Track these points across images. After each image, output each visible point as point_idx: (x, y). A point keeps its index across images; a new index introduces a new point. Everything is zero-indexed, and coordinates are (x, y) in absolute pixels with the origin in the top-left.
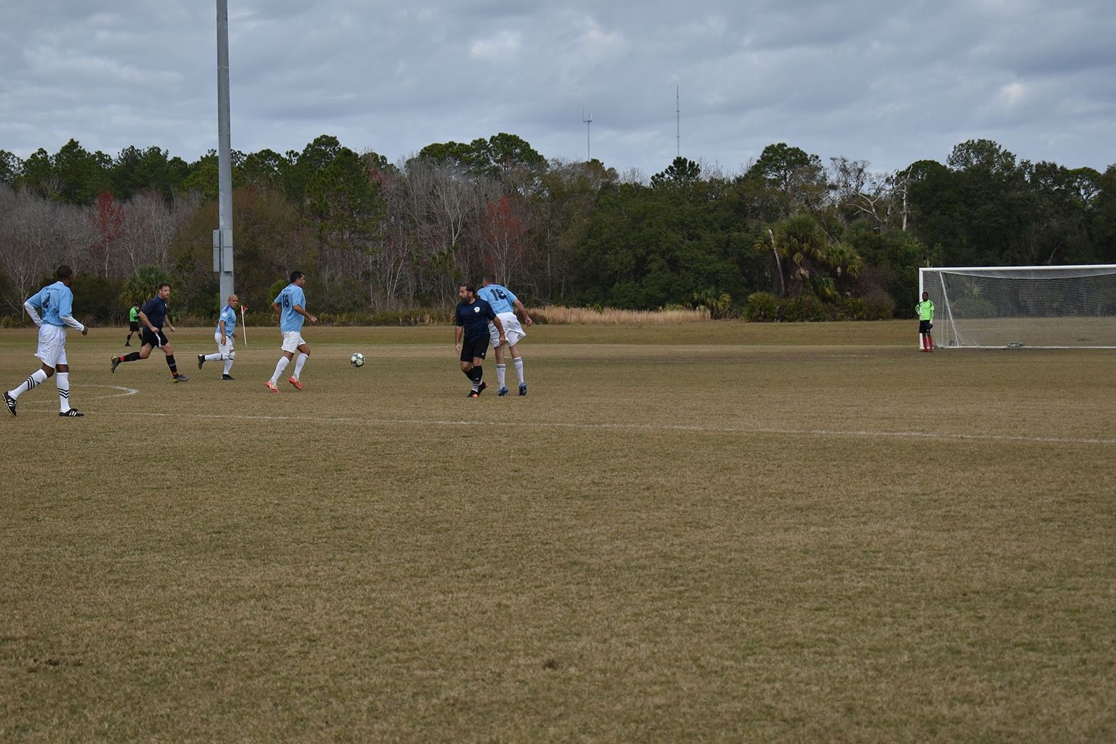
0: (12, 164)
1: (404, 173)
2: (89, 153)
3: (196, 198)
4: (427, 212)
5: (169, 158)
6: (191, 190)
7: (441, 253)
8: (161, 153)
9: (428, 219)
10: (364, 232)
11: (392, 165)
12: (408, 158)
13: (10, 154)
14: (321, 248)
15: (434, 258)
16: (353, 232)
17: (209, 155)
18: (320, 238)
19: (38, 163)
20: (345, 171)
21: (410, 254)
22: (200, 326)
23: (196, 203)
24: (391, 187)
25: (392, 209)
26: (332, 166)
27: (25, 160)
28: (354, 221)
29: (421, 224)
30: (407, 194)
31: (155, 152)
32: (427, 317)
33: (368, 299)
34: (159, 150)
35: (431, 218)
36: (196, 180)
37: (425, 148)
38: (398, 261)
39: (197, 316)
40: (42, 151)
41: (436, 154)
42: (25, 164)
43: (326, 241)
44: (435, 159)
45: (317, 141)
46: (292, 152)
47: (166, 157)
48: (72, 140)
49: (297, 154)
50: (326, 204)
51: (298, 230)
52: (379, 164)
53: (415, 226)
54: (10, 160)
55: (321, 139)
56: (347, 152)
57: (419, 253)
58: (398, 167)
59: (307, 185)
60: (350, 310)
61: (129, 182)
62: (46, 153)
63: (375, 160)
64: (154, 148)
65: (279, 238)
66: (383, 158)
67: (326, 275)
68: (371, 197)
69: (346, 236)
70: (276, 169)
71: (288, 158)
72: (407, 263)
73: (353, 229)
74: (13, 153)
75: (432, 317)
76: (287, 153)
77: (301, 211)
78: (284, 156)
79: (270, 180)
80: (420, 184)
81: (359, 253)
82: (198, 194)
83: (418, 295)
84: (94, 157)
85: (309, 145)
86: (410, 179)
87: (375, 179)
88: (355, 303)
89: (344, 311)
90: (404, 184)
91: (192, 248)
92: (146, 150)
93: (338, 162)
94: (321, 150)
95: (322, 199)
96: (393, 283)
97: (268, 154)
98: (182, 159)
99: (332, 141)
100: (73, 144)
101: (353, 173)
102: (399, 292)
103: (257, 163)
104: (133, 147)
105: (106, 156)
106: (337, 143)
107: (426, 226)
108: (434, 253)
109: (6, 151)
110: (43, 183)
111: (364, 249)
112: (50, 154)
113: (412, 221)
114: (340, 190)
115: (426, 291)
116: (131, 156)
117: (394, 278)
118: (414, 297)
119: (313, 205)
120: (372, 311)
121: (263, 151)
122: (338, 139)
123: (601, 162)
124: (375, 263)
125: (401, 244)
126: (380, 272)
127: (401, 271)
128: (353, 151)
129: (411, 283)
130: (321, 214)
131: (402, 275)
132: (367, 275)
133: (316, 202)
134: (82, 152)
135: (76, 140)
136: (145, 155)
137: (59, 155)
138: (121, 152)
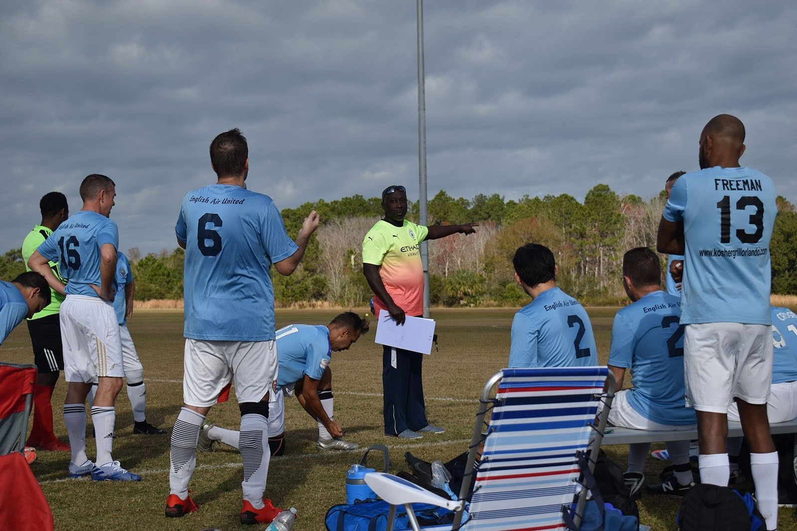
2: (454, 199)
5: (506, 201)
8: (500, 198)
17: (525, 198)
18: (581, 250)
24: (640, 217)
27: (413, 203)
31: (496, 197)
34: (499, 196)
47: (503, 200)
52: (636, 202)
55: (597, 187)
61: (478, 216)
63: (633, 200)
79: (549, 214)
84: (457, 201)
85: (591, 191)
92: (491, 196)
94: (598, 194)
97: (565, 196)
98: (515, 202)
99: (605, 188)
104: (482, 195)
105: (466, 200)
106: (608, 189)
116: (481, 200)
122: (609, 187)
123: (784, 198)
134: (449, 199)
135: (444, 191)
136: (490, 199)
137: (433, 201)
138: (474, 198)
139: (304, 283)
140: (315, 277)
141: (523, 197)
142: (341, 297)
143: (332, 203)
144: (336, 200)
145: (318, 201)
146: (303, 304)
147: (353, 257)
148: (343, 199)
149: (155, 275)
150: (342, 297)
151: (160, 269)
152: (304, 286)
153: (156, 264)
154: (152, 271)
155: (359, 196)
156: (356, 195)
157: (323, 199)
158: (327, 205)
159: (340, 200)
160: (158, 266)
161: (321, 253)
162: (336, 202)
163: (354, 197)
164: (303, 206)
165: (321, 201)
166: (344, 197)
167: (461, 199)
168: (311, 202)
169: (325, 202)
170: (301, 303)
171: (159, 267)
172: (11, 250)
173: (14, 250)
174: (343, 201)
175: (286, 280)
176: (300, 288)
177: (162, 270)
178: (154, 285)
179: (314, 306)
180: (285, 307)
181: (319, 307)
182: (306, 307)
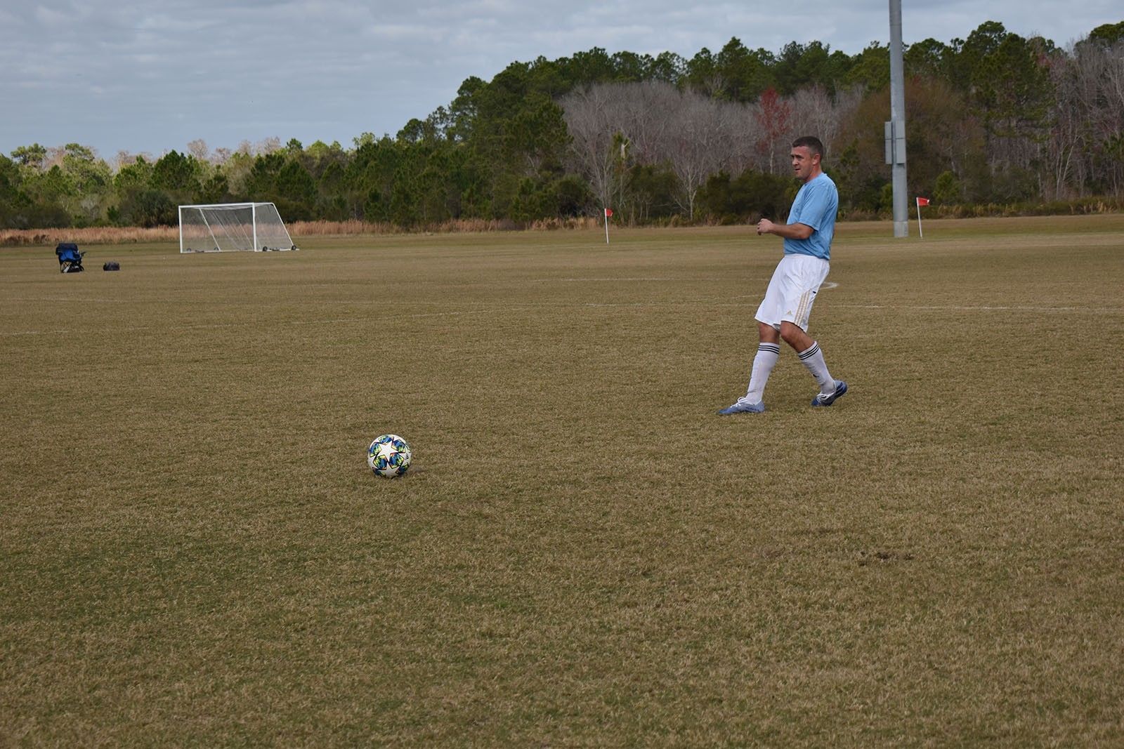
0: (677, 64)
1: (1073, 56)
2: (752, 51)
3: (859, 91)
4: (1098, 96)
5: (831, 52)
6: (854, 83)
7: (1113, 138)
8: (823, 47)
9: (1099, 104)
10: (1031, 120)
11: (1060, 48)
12: (1077, 40)
13: (674, 55)
14: (987, 138)
15: (1106, 144)
16: (1020, 120)
17: (872, 47)
18: (986, 127)
19: (702, 63)
20: (1012, 57)
21: (1080, 140)
22: (865, 220)
23: (859, 96)
24: (1059, 71)
25: (1061, 94)
26: (998, 52)
27: (689, 60)
28: (1021, 109)
29: (1091, 108)
30: (1076, 78)
31: (816, 46)
32: (1101, 206)
33: (1036, 188)
34: (820, 44)
35: (1101, 102)
36: (859, 73)
37: (1095, 30)
38: (1067, 149)
39: (863, 210)
40: (705, 51)
41: (1106, 35)
42: (691, 64)
43: (992, 130)
44: (1106, 41)
45: (982, 28)
46: (957, 39)
47: (827, 51)
48: (734, 39)
49: (962, 42)
50: (992, 92)
51: (963, 120)
52: (1047, 49)
53: (1085, 112)
54: (675, 61)
55: (985, 26)
56: (1014, 38)
57: (1089, 139)
58: (1066, 50)
59: (973, 74)
60: (1020, 200)
61: (791, 77)
62: (709, 52)
63: (1043, 46)
64: (814, 43)
65: (944, 128)
66: (1051, 42)
67: (993, 166)
68: (1039, 83)
69: (1014, 124)
70: (940, 58)
71: (952, 46)
72: (1077, 150)
73: (1020, 117)
74: (678, 54)
75: (1105, 205)
76: (952, 41)
77: (967, 99)
78: (948, 44)
79: (935, 70)
80: (1090, 67)
81: (1026, 141)
82: (861, 87)
83: (1089, 182)
84: (756, 54)
85: (973, 32)
86: (1080, 63)
87: (1042, 64)
88: (1024, 193)
89: (1013, 201)
90: (1073, 68)
91: (857, 142)
92: (808, 45)
93: (1003, 49)
94: (986, 36)
95: (988, 87)
96: (1063, 171)
97: (931, 43)
98: (844, 53)
99: (997, 27)
100: (735, 42)
101: (1020, 59)
102: (1069, 181)
103: (921, 53)
104: (794, 43)
105: (768, 52)
106: (1003, 29)
107: (1097, 111)
108: (1106, 138)
109: (671, 52)
110: (707, 83)
111: (1031, 137)
112: (713, 53)
113: (1082, 106)
114: (1006, 78)
115: (1098, 179)
116: (793, 52)
117: (1064, 166)
118: (1085, 185)
119: (979, 93)
120: (1042, 200)
121: (926, 40)
122: (1003, 25)
124: (1044, 150)
125: (1070, 130)
126: (1049, 160)
127: (1071, 158)
128: (1020, 36)
129: (1082, 172)
130: (987, 101)
131: (1072, 162)
132: (1035, 163)
133: (982, 90)
134: (744, 50)
135: (737, 38)
136: (807, 49)
137: (721, 54)
138: (783, 48)
139: (548, 190)
140: (563, 178)
141: (870, 45)
142: (614, 210)
143: (559, 61)
144: (564, 56)
146: (553, 223)
147: (623, 146)
148: (575, 54)
150: (616, 210)
152: (548, 194)
155: (599, 49)
156: (596, 48)
158: (552, 65)
159: (571, 56)
161: (570, 142)
162: (563, 60)
163: (591, 51)
165: (542, 59)
166: (577, 52)
167: (762, 50)
169: (548, 60)
170: (549, 221)
174: (574, 59)
175: (520, 185)
176: (542, 197)
177: (298, 175)
178: (286, 199)
179: (572, 226)
180: (522, 228)
181: (580, 227)
182: (558, 226)
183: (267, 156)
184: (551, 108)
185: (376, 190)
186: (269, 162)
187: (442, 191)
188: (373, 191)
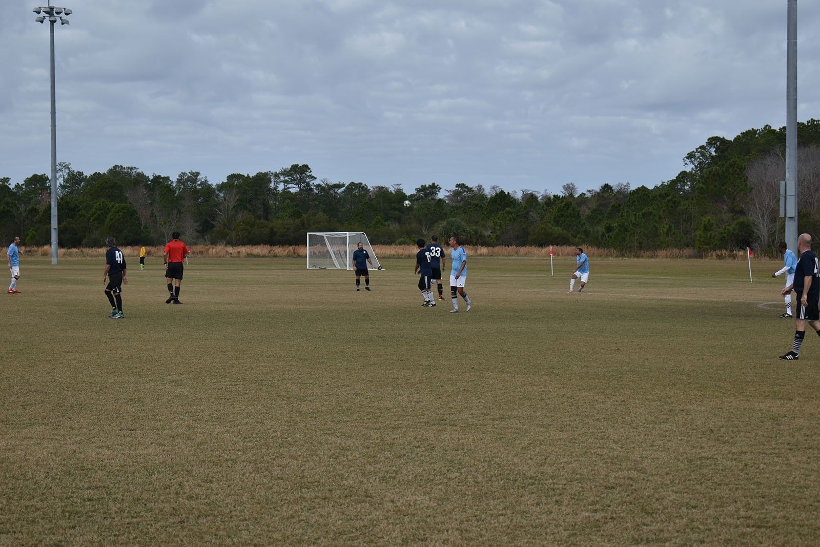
139: (727, 228)
140: (742, 219)
142: (769, 246)
143: (780, 129)
145: (763, 127)
146: (722, 254)
149: (562, 216)
150: (771, 246)
151: (568, 209)
152: (726, 231)
153: (563, 204)
154: (559, 212)
155: (814, 121)
156: (812, 119)
157: (769, 125)
160: (565, 205)
161: (751, 191)
164: (744, 133)
165: (768, 127)
168: (756, 128)
169: (772, 128)
170: (719, 253)
171: (567, 207)
172: (422, 186)
173: (425, 186)
175: (703, 223)
176: (722, 233)
177: (570, 211)
178: (560, 229)
179: (734, 257)
180: (701, 257)
181: (741, 258)
182: (725, 257)
183: (554, 196)
184: (735, 164)
185: (610, 224)
186: (555, 201)
187: (655, 226)
188: (608, 225)
